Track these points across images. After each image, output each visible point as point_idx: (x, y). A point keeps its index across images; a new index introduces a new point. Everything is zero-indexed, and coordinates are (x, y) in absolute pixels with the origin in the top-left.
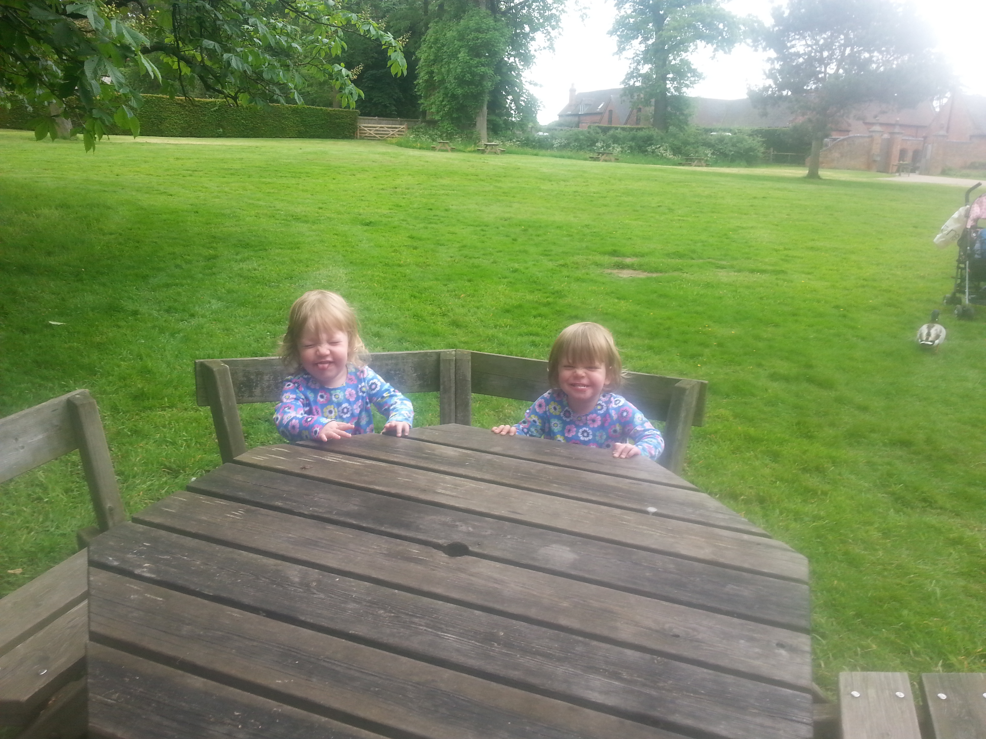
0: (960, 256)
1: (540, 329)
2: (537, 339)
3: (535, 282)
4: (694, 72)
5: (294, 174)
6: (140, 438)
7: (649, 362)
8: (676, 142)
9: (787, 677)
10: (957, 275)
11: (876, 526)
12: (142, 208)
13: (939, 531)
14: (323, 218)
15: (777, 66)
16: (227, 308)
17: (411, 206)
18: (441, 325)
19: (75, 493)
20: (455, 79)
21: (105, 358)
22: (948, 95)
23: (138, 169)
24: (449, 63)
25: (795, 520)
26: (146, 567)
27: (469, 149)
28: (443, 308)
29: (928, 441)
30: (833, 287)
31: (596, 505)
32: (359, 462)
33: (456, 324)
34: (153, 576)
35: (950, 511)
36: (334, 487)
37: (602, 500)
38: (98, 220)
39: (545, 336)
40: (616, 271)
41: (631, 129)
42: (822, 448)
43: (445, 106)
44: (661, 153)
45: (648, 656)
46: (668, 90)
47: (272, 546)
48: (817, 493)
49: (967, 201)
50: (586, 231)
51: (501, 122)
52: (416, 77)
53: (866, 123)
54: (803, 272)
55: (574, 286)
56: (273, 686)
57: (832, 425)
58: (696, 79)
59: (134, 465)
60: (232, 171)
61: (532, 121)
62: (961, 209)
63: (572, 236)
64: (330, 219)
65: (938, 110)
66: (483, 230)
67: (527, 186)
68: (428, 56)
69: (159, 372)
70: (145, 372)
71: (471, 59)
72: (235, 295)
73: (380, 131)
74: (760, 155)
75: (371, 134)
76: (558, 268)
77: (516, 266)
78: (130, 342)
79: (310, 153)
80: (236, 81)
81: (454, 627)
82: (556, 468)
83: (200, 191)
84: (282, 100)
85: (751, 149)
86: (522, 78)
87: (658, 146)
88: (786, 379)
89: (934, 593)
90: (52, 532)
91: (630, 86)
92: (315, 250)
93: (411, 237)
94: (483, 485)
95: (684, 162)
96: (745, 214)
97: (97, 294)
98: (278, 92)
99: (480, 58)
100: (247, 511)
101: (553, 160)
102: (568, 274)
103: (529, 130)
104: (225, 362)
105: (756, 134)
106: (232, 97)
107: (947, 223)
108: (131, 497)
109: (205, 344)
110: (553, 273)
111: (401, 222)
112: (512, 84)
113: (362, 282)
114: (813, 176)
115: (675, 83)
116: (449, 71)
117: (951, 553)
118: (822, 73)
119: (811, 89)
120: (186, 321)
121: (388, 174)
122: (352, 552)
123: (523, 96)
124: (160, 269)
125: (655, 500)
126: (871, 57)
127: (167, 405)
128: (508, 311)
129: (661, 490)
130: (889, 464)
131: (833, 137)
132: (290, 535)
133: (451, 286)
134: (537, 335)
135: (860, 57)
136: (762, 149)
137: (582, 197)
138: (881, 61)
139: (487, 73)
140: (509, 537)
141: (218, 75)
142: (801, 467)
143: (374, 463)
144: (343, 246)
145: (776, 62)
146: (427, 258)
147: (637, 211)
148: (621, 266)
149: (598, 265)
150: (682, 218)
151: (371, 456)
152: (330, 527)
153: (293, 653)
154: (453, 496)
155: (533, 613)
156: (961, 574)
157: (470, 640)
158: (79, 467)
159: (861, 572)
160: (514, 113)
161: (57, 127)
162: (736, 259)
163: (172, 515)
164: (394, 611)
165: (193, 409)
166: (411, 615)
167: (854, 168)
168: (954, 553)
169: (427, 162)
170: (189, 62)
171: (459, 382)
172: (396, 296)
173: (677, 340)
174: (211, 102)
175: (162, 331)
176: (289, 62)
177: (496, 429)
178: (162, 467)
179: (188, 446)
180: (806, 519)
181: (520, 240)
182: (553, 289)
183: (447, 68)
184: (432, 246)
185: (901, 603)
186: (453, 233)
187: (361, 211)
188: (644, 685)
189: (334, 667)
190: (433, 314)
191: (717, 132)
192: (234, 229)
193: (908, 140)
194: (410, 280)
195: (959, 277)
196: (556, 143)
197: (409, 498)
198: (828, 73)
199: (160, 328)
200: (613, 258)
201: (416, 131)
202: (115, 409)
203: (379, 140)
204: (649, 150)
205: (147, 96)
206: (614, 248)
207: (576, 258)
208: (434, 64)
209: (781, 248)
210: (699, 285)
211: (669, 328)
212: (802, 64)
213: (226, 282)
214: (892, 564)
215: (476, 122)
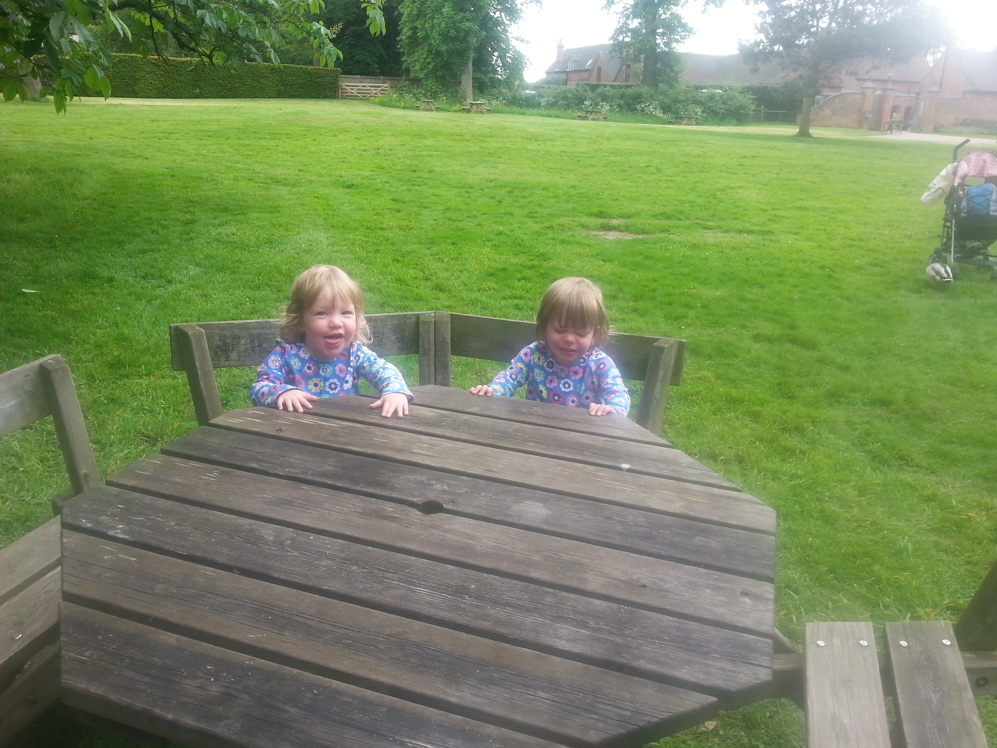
0: (946, 214)
1: (524, 292)
2: (521, 303)
3: (520, 245)
4: (684, 26)
5: (273, 136)
6: (117, 407)
7: (633, 324)
8: (665, 100)
9: (749, 623)
10: (943, 234)
11: (853, 484)
12: (117, 173)
13: (913, 488)
14: (303, 180)
15: (769, 20)
16: (205, 274)
17: (394, 167)
18: (424, 290)
19: (51, 462)
20: (439, 35)
21: (80, 326)
22: (943, 49)
23: (112, 132)
24: (432, 18)
25: (773, 479)
26: (120, 529)
27: (454, 108)
28: (426, 272)
29: (908, 400)
30: (820, 247)
31: (571, 463)
32: (335, 424)
33: (439, 288)
34: (127, 537)
35: (927, 469)
36: (310, 448)
37: (577, 457)
38: (71, 185)
39: (530, 299)
40: (603, 233)
41: (620, 87)
42: (802, 408)
43: (429, 63)
44: (650, 111)
45: (615, 606)
46: (657, 45)
47: (246, 506)
48: (795, 452)
49: (955, 158)
50: (573, 192)
51: (487, 80)
52: (398, 33)
53: (858, 80)
54: (791, 233)
55: (560, 248)
56: (246, 641)
57: (813, 385)
58: (687, 34)
59: (111, 433)
60: (209, 133)
61: (519, 78)
62: (949, 166)
63: (558, 197)
64: (311, 182)
65: (931, 65)
66: (467, 192)
67: (513, 147)
68: (411, 11)
69: (136, 340)
70: (121, 340)
71: (456, 14)
72: (213, 260)
73: (362, 90)
74: (751, 112)
75: (352, 93)
76: (543, 231)
77: (501, 228)
78: (106, 310)
79: (290, 114)
80: (210, 38)
81: (426, 581)
82: (533, 427)
83: (176, 153)
84: (259, 59)
85: (742, 107)
86: (508, 34)
87: (647, 104)
88: (770, 340)
89: (906, 548)
90: (27, 502)
91: (619, 43)
92: (296, 214)
93: (394, 200)
94: (459, 445)
95: (673, 121)
96: (734, 174)
97: (72, 261)
98: (254, 50)
99: (465, 13)
100: (222, 473)
101: (540, 120)
102: (553, 237)
103: (516, 88)
104: (200, 326)
105: (747, 92)
106: (207, 56)
107: (934, 181)
108: (109, 466)
109: (182, 310)
110: (538, 236)
111: (384, 184)
112: (498, 40)
113: (344, 246)
114: (804, 134)
115: (665, 38)
116: (433, 27)
117: (925, 510)
118: (814, 26)
119: (803, 43)
120: (163, 287)
121: (371, 134)
122: (327, 511)
123: (509, 53)
124: (135, 235)
125: (629, 457)
126: (865, 10)
127: (144, 372)
128: (492, 275)
129: (635, 447)
130: (868, 423)
131: (824, 94)
132: (265, 496)
133: (435, 249)
134: (521, 298)
135: (853, 11)
136: (753, 107)
137: (569, 157)
138: (874, 14)
139: (472, 28)
140: (483, 494)
141: (192, 32)
142: (781, 427)
143: (350, 424)
144: (324, 210)
145: (767, 15)
146: (410, 221)
147: (625, 171)
148: (607, 228)
149: (584, 227)
150: (670, 178)
151: (348, 417)
152: (305, 487)
153: (266, 609)
154: (428, 456)
155: (504, 566)
156: (933, 530)
157: (441, 593)
158: (55, 436)
159: (836, 529)
160: (500, 70)
161: (26, 88)
162: (723, 220)
163: (147, 478)
164: (367, 567)
165: (170, 376)
166: (383, 571)
167: (845, 126)
168: (927, 509)
169: (411, 122)
170: (161, 18)
171: (439, 345)
172: (379, 260)
173: (662, 303)
174: (187, 61)
175: (139, 297)
176: (266, 19)
177: (474, 390)
178: (140, 435)
179: (167, 414)
180: (784, 478)
181: (505, 202)
182: (538, 251)
183: (431, 24)
184: (416, 209)
185: (874, 558)
186: (437, 196)
187: (343, 173)
188: (610, 633)
189: (307, 622)
190: (416, 278)
191: (708, 89)
192: (211, 193)
193: (901, 96)
194: (393, 244)
195: (945, 236)
196: (543, 101)
197: (385, 459)
198: (820, 27)
199: (136, 295)
200: (599, 220)
201: (400, 90)
202: (91, 378)
203: (362, 99)
204: (638, 108)
205: (120, 55)
206: (600, 209)
207: (562, 220)
208: (417, 20)
209: (769, 208)
210: (686, 246)
211: (654, 290)
212: (794, 17)
213: (204, 247)
214: (867, 521)
215: (461, 80)
